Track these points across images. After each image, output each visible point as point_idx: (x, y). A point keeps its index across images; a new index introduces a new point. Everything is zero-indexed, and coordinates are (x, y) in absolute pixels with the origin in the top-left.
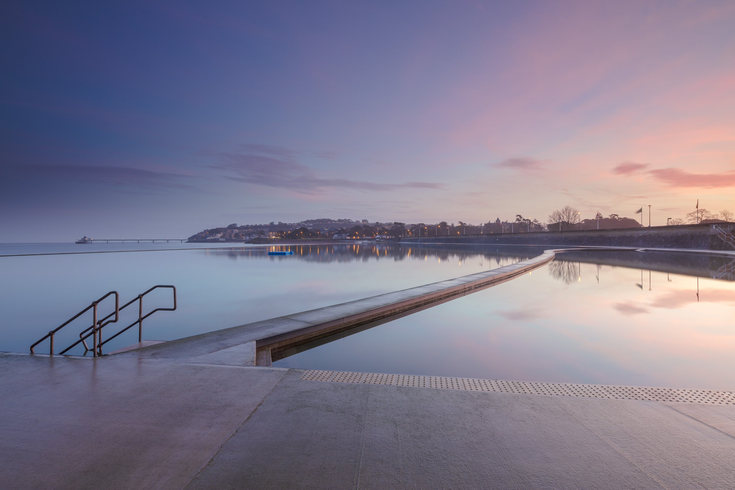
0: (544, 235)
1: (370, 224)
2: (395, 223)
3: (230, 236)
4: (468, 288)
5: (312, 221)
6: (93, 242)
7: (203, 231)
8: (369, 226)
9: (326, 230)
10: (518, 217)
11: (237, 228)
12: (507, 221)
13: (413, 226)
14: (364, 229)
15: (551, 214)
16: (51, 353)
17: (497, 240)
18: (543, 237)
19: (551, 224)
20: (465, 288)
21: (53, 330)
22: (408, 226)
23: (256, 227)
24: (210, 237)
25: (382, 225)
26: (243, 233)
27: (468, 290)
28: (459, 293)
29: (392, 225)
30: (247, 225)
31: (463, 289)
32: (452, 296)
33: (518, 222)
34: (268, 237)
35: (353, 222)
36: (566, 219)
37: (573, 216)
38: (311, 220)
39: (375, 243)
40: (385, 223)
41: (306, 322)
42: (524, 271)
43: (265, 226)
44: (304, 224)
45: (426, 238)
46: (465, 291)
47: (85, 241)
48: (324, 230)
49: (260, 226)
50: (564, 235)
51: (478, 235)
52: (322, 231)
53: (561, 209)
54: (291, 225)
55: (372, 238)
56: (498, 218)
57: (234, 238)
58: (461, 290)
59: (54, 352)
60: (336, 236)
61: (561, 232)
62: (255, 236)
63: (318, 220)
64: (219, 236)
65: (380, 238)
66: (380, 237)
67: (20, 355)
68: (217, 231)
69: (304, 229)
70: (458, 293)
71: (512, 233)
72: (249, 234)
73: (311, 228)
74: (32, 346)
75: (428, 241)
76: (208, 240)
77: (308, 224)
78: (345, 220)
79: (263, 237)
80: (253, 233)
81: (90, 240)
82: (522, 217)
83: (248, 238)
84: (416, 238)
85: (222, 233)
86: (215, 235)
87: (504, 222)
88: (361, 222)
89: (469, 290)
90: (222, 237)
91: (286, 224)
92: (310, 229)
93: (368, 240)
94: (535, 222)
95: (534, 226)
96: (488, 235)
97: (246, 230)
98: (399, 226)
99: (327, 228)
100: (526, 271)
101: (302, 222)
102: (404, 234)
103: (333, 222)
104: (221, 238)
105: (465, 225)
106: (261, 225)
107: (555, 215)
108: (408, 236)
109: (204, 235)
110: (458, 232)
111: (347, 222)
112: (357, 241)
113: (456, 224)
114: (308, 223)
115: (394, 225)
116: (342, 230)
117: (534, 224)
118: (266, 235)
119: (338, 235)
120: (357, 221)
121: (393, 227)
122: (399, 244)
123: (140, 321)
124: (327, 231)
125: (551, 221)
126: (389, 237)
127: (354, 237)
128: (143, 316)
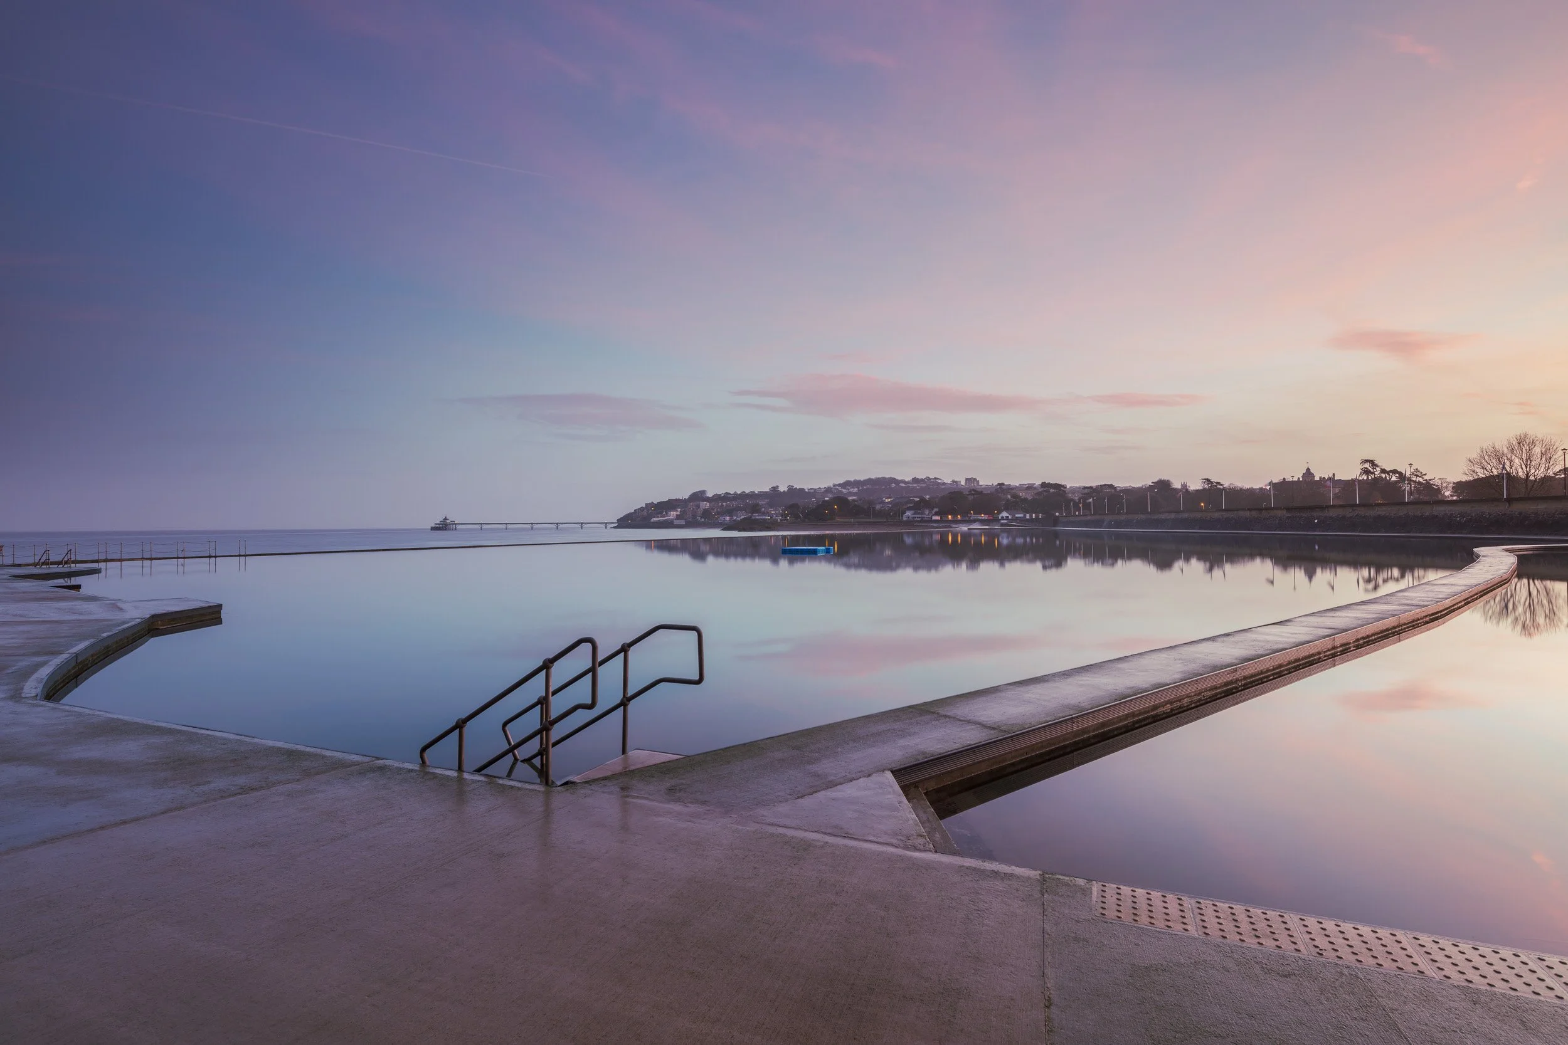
0: (1447, 509)
1: (982, 487)
2: (1044, 485)
3: (694, 516)
4: (1340, 646)
5: (856, 483)
6: (459, 527)
7: (644, 506)
8: (982, 491)
9: (887, 501)
10: (1367, 465)
11: (708, 499)
12: (1334, 475)
13: (1086, 491)
14: (971, 498)
15: (1474, 455)
16: (460, 769)
17: (1316, 521)
18: (1452, 514)
19: (1472, 479)
20: (1334, 648)
21: (464, 716)
22: (1074, 490)
23: (743, 496)
24: (658, 517)
25: (1012, 489)
26: (719, 510)
27: (1341, 651)
28: (1320, 658)
29: (1035, 488)
30: (726, 493)
31: (1329, 650)
32: (1305, 666)
33: (1365, 478)
34: (767, 518)
35: (944, 484)
36: (1522, 468)
37: (1544, 459)
38: (854, 481)
39: (999, 530)
40: (1018, 485)
41: (984, 726)
42: (1463, 603)
43: (762, 495)
44: (840, 488)
45: (1123, 517)
46: (1334, 656)
47: (446, 525)
48: (883, 502)
49: (752, 495)
50: (1518, 508)
51: (1260, 510)
52: (880, 503)
53: (1506, 443)
54: (812, 491)
55: (991, 518)
56: (1308, 470)
57: (701, 518)
58: (1325, 652)
59: (465, 767)
60: (908, 513)
61: (1509, 500)
62: (741, 516)
63: (869, 481)
64: (673, 514)
65: (1010, 517)
66: (1008, 515)
67: (405, 769)
68: (670, 505)
69: (841, 500)
70: (1319, 661)
71: (1356, 505)
72: (730, 512)
73: (854, 498)
74: (424, 750)
75: (1128, 524)
76: (652, 522)
77: (849, 489)
78: (928, 479)
79: (757, 517)
80: (738, 509)
81: (453, 523)
82: (1377, 466)
83: (728, 518)
84: (1097, 517)
85: (679, 510)
86: (667, 514)
87: (1324, 478)
88: (963, 483)
89: (1343, 652)
90: (678, 517)
91: (802, 490)
92: (853, 500)
93: (982, 522)
94: (1417, 476)
95: (1414, 487)
96: (1288, 509)
97: (724, 504)
98: (1052, 490)
99: (890, 498)
100: (1469, 603)
101: (834, 485)
102: (1067, 508)
103: (901, 485)
104: (677, 519)
105: (1219, 486)
106: (754, 492)
107: (1487, 457)
108: (1077, 513)
109: (645, 513)
110: (1202, 504)
111: (930, 484)
112: (957, 526)
113: (1195, 485)
114: (848, 487)
115: (1041, 490)
116: (922, 500)
117: (1415, 482)
118: (764, 514)
119: (912, 512)
120: (953, 481)
121: (1039, 494)
122: (1056, 530)
123: (625, 703)
124: (889, 503)
125: (1474, 471)
126: (1031, 516)
127: (950, 517)
128: (630, 693)
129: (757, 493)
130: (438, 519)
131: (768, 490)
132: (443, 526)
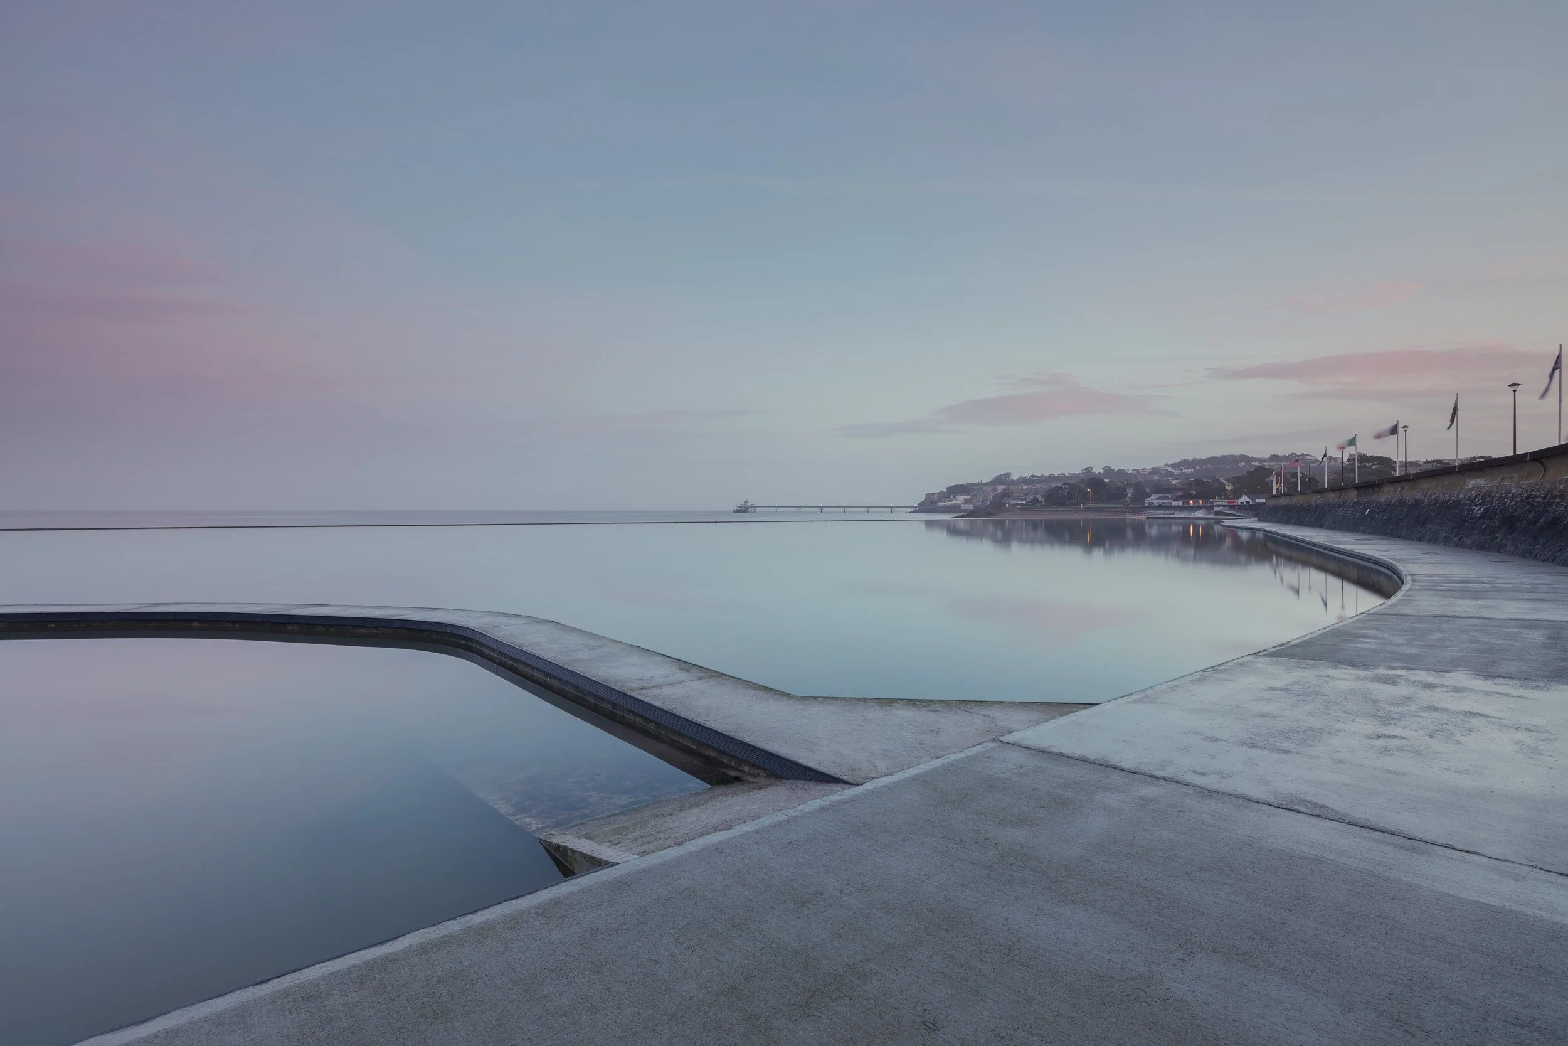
3: (985, 499)
6: (757, 509)
11: (1008, 483)
24: (945, 501)
26: (1016, 493)
30: (1033, 476)
47: (746, 508)
49: (1059, 478)
54: (1135, 472)
60: (1152, 498)
64: (961, 498)
65: (1251, 503)
66: (1249, 500)
76: (940, 507)
86: (954, 498)
90: (966, 502)
97: (1025, 487)
103: (1253, 463)
104: (964, 504)
106: (1063, 474)
119: (1156, 497)
127: (1191, 502)
129: (1067, 475)
130: (738, 503)
131: (1080, 472)
132: (743, 509)
